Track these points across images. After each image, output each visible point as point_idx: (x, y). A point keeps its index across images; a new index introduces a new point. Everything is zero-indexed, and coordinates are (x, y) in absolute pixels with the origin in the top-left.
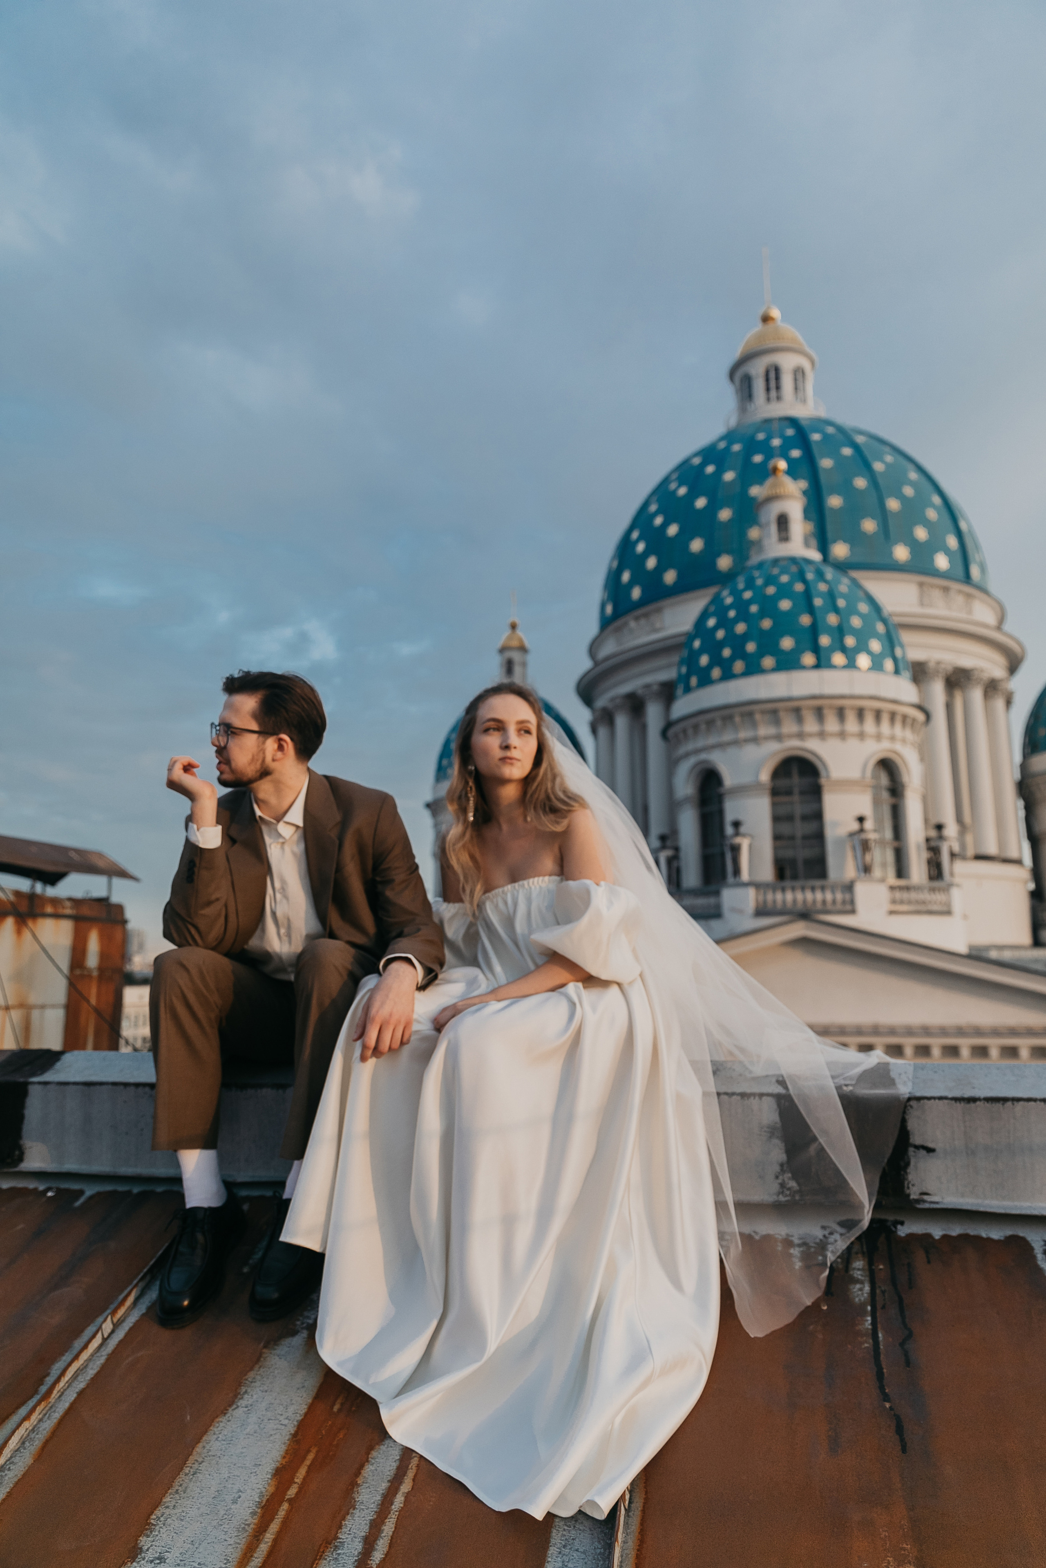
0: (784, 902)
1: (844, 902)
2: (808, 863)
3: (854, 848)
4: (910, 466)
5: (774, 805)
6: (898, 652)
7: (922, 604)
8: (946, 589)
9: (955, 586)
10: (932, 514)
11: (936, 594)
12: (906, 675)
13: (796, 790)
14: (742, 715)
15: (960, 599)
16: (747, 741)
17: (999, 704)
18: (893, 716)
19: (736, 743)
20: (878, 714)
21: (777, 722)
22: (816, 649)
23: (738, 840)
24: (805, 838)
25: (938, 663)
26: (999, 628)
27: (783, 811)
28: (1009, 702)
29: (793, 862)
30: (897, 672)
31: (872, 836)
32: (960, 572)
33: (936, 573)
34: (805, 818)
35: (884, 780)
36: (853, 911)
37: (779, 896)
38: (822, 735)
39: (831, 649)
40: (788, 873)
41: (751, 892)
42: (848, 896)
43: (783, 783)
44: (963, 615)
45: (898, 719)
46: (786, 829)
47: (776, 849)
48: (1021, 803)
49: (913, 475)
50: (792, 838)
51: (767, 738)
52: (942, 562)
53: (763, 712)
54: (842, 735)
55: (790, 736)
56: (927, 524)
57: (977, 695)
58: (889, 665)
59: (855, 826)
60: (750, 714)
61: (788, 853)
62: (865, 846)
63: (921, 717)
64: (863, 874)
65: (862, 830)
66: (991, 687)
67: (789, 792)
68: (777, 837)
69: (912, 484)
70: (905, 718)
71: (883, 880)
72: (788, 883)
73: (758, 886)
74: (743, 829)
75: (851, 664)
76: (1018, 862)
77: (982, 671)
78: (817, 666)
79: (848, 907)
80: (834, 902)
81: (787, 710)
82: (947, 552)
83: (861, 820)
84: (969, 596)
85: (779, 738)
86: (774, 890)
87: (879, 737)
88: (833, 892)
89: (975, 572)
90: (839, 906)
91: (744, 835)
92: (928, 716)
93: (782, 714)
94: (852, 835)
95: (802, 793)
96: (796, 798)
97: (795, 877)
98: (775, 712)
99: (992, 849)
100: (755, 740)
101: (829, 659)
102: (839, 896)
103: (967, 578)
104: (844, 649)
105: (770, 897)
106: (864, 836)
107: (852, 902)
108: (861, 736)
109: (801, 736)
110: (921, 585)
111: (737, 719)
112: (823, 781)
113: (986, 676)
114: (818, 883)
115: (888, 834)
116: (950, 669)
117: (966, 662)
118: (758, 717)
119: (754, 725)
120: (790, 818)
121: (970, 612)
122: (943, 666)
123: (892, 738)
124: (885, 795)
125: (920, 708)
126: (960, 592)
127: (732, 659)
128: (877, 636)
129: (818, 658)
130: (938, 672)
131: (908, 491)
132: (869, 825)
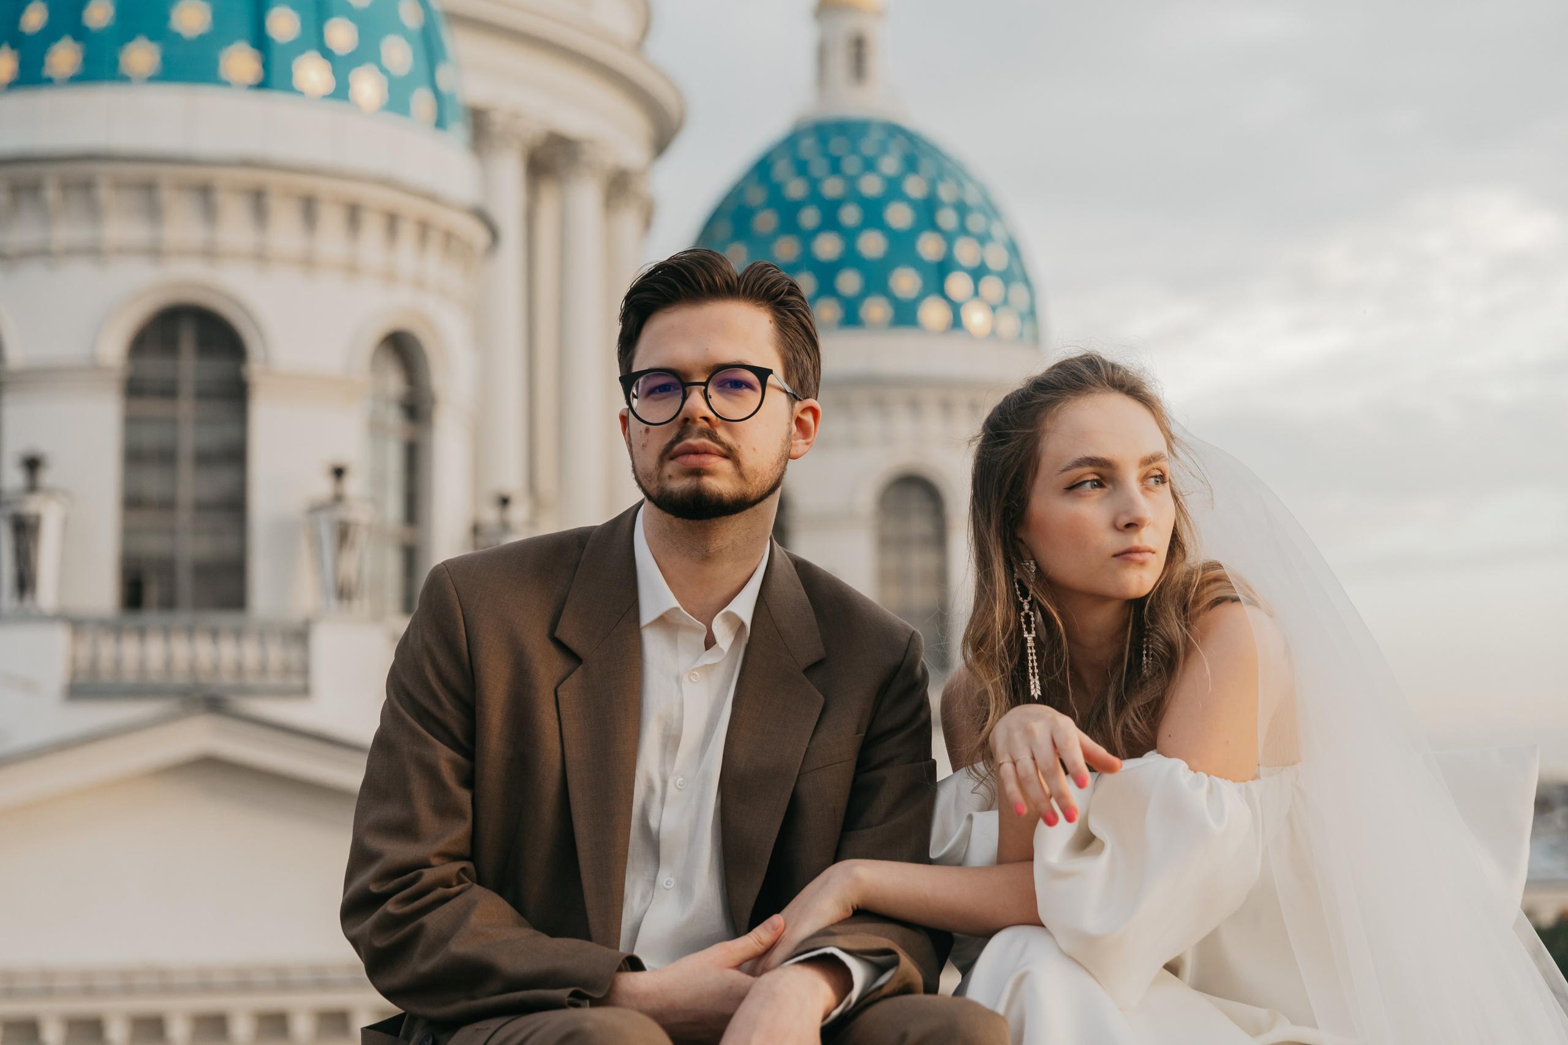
0: (142, 664)
1: (286, 670)
2: (204, 571)
3: (316, 542)
5: (131, 422)
6: (445, 77)
12: (458, 134)
13: (187, 387)
14: (66, 186)
16: (71, 252)
17: (629, 221)
18: (424, 228)
19: (44, 253)
20: (392, 221)
21: (154, 212)
22: (261, 42)
23: (33, 505)
24: (202, 507)
25: (514, 115)
26: (638, 46)
27: (151, 437)
29: (167, 567)
30: (440, 123)
31: (359, 512)
34: (204, 459)
35: (394, 383)
36: (304, 692)
37: (130, 649)
38: (261, 257)
39: (297, 47)
40: (152, 592)
41: (59, 638)
42: (294, 655)
43: (154, 367)
45: (435, 239)
46: (152, 483)
47: (128, 532)
50: (168, 505)
51: (123, 251)
53: (119, 185)
54: (308, 263)
55: (183, 253)
57: (587, 198)
58: (422, 101)
59: (324, 487)
60: (87, 186)
61: (153, 545)
62: (344, 534)
63: (478, 235)
64: (333, 603)
65: (338, 499)
66: (619, 187)
67: (169, 392)
68: (132, 502)
70: (449, 236)
71: (378, 617)
72: (151, 617)
73: (76, 623)
74: (47, 477)
75: (341, 92)
77: (602, 146)
78: (263, 84)
79: (296, 681)
80: (263, 670)
81: (183, 187)
83: (339, 473)
85: (155, 252)
86: (115, 629)
87: (390, 277)
88: (262, 644)
90: (273, 680)
91: (51, 492)
92: (494, 234)
93: (167, 196)
94: (316, 509)
95: (202, 395)
96: (186, 407)
97: (169, 603)
98: (149, 187)
100: (95, 252)
101: (289, 75)
102: (276, 654)
104: (327, 53)
105: (107, 649)
106: (343, 513)
107: (305, 670)
108: (352, 269)
109: (210, 253)
111: (51, 194)
112: (255, 369)
113: (608, 159)
114: (226, 620)
115: (393, 507)
117: (570, 122)
118: (104, 194)
119: (94, 212)
120: (167, 457)
122: (523, 124)
123: (419, 284)
124: (393, 417)
125: (482, 216)
127: (49, 35)
128: (400, 29)
129: (266, 65)
130: (512, 134)
132: (354, 486)
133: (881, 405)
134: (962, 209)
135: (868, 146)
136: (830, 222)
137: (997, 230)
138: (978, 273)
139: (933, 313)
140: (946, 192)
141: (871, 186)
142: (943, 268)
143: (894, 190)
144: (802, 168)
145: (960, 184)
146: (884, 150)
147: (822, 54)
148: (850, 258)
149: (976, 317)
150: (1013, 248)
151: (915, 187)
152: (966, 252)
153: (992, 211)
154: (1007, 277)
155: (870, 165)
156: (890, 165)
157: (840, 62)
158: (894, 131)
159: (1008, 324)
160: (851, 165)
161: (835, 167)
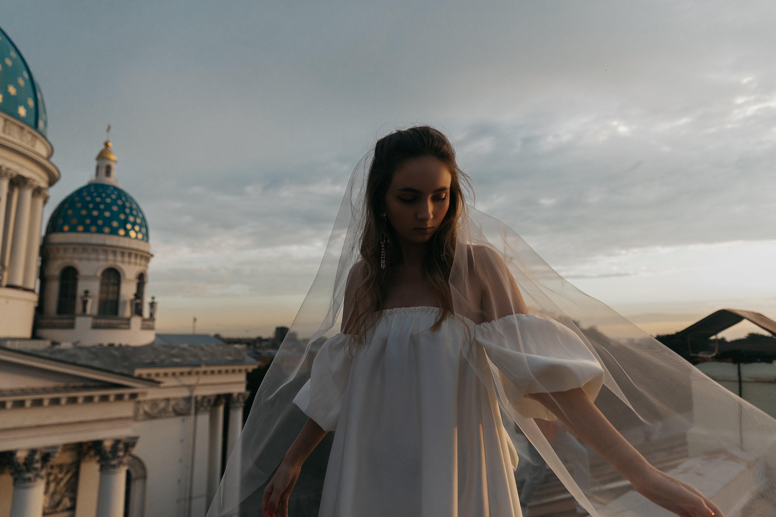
4: (12, 48)
7: (4, 131)
8: (22, 128)
9: (27, 128)
10: (21, 82)
11: (15, 129)
15: (29, 137)
17: (40, 201)
25: (8, 169)
26: (48, 158)
28: (45, 202)
32: (32, 121)
33: (17, 117)
44: (29, 146)
48: (40, 259)
49: (13, 54)
52: (22, 111)
56: (17, 86)
57: (28, 194)
66: (38, 192)
69: (11, 58)
76: (33, 291)
77: (34, 180)
82: (27, 107)
84: (34, 136)
89: (41, 124)
99: (19, 282)
103: (36, 126)
110: (6, 120)
113: (36, 184)
116: (14, 175)
117: (26, 173)
121: (33, 146)
122: (10, 172)
126: (30, 133)
130: (6, 174)
131: (9, 62)
133: (106, 252)
134: (131, 209)
135: (109, 192)
136: (97, 207)
137: (140, 215)
138: (134, 224)
139: (122, 232)
140: (127, 204)
141: (108, 200)
142: (126, 221)
143: (114, 202)
144: (90, 194)
145: (131, 203)
146: (113, 193)
147: (98, 168)
148: (101, 216)
149: (133, 234)
150: (144, 219)
151: (120, 202)
152: (131, 219)
153: (139, 210)
154: (141, 226)
155: (108, 196)
156: (114, 197)
157: (103, 171)
158: (116, 189)
159: (140, 236)
160: (104, 195)
161: (99, 195)
